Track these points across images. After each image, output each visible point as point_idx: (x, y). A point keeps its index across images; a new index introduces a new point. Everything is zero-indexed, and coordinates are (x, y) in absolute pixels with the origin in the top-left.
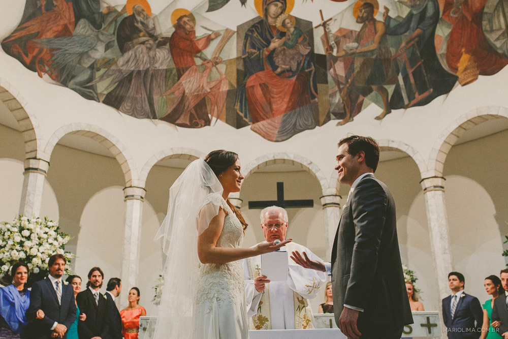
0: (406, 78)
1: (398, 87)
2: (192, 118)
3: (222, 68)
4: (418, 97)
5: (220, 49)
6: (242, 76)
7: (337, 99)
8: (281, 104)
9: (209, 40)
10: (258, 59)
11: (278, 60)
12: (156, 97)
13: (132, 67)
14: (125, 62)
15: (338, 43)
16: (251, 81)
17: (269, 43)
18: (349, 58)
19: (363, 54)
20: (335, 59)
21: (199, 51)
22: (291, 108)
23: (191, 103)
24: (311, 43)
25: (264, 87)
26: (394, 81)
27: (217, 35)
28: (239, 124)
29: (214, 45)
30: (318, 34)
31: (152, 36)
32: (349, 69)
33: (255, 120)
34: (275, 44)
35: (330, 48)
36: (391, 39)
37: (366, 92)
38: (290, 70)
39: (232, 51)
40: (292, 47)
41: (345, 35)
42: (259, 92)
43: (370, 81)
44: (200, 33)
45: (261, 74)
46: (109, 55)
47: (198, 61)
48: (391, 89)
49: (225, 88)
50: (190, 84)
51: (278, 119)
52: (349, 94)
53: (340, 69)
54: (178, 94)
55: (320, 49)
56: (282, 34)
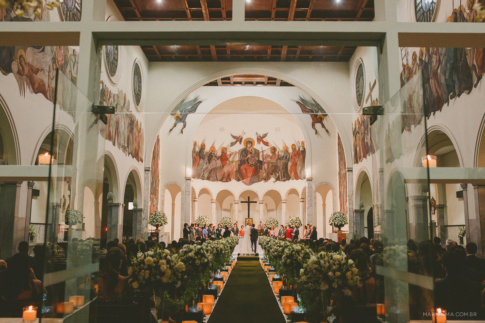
0: (281, 173)
1: (279, 175)
2: (226, 179)
3: (234, 163)
4: (283, 179)
5: (234, 158)
6: (240, 166)
7: (264, 175)
8: (250, 174)
9: (231, 155)
10: (244, 160)
11: (249, 161)
12: (217, 175)
13: (212, 168)
14: (210, 167)
15: (266, 158)
16: (242, 167)
17: (247, 156)
18: (268, 163)
19: (272, 163)
20: (265, 163)
21: (228, 159)
22: (252, 176)
23: (226, 175)
24: (259, 157)
25: (245, 169)
26: (279, 173)
27: (233, 153)
28: (239, 180)
29: (232, 156)
30: (261, 154)
31: (216, 157)
32: (268, 167)
33: (243, 179)
34: (249, 156)
35: (264, 159)
36: (279, 161)
37: (272, 174)
38: (252, 164)
39: (237, 158)
40: (254, 157)
41: (268, 156)
42: (244, 171)
43: (273, 171)
44: (228, 153)
45: (245, 165)
46: (207, 166)
47: (228, 162)
48: (278, 175)
49: (235, 170)
50: (226, 169)
51: (249, 179)
52: (267, 174)
53: (266, 166)
54: (223, 173)
55: (261, 159)
56: (251, 153)
